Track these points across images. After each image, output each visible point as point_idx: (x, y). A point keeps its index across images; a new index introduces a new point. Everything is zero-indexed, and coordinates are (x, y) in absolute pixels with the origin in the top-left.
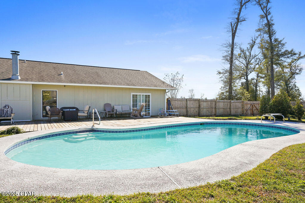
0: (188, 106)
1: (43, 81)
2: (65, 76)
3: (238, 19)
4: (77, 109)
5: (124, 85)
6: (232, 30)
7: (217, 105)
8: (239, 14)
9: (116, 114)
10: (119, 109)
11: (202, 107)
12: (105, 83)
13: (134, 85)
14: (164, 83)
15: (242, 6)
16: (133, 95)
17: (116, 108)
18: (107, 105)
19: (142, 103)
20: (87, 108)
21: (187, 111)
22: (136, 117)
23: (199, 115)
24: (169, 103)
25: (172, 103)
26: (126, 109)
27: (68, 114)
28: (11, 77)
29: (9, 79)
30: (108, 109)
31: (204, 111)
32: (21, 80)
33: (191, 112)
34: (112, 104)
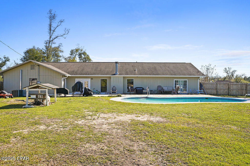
0: (218, 88)
1: (128, 74)
4: (143, 88)
5: (169, 75)
9: (163, 91)
10: (166, 89)
11: (231, 88)
16: (175, 81)
17: (164, 88)
18: (159, 87)
19: (181, 85)
21: (217, 92)
22: (174, 94)
23: (228, 95)
24: (201, 85)
25: (204, 86)
26: (170, 89)
27: (139, 91)
28: (115, 73)
29: (114, 75)
30: (160, 89)
31: (234, 92)
32: (119, 75)
33: (221, 92)
34: (162, 86)
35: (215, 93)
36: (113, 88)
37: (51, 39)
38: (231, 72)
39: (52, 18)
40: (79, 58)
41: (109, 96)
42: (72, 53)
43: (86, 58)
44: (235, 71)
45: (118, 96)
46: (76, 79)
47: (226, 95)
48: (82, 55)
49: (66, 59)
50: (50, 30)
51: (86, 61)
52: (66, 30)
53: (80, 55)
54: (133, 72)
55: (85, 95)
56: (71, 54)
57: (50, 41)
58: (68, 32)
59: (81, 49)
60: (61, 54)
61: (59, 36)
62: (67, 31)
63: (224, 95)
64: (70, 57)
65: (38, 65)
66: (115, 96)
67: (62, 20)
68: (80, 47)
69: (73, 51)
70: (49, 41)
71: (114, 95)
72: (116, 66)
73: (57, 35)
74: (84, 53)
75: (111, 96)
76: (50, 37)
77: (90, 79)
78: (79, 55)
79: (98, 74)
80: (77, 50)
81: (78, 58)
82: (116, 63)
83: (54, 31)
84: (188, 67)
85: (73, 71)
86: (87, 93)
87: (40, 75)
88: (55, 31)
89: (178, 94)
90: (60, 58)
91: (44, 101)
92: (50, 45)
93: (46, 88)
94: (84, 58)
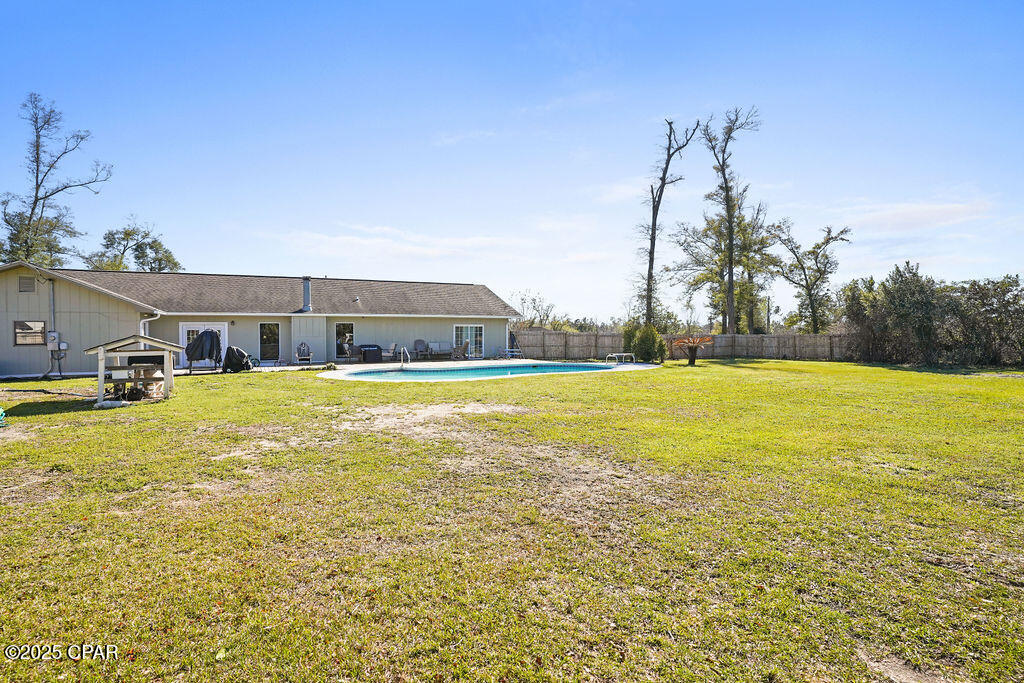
0: (547, 343)
1: (338, 312)
2: (363, 302)
3: (663, 179)
4: (378, 347)
5: (442, 313)
6: (654, 199)
7: (599, 341)
8: (665, 171)
9: (431, 354)
10: (435, 347)
11: (571, 344)
12: (416, 312)
13: (457, 314)
14: (506, 306)
15: (670, 156)
16: (457, 328)
17: (431, 345)
18: (418, 342)
19: (468, 338)
20: (392, 346)
21: (544, 351)
22: (457, 359)
23: (566, 357)
24: (513, 338)
25: (519, 338)
26: (446, 348)
27: (370, 354)
28: (301, 307)
29: (301, 311)
30: (420, 348)
31: (575, 351)
32: (314, 312)
33: (552, 352)
34: (426, 341)
35: (541, 354)
36: (299, 349)
37: (41, 194)
38: (545, 308)
39: (43, 121)
40: (137, 257)
41: (302, 370)
42: (110, 240)
43: (160, 260)
44: (551, 307)
45: (329, 368)
46: (181, 324)
47: (561, 358)
48: (148, 251)
49: (88, 260)
50: (37, 160)
51: (160, 269)
52: (100, 169)
53: (140, 249)
54: (351, 305)
55: (229, 370)
56: (107, 246)
57: (37, 200)
58: (110, 173)
59: (142, 230)
60: (64, 242)
61: (72, 184)
62: (104, 172)
63: (557, 358)
64: (103, 255)
65: (50, 280)
66: (319, 369)
67: (82, 134)
68: (141, 225)
69: (116, 236)
70: (33, 199)
71: (316, 367)
72: (306, 289)
73: (65, 181)
74: (155, 245)
75: (308, 369)
76: (38, 186)
77: (226, 324)
78: (136, 250)
79: (252, 309)
80: (128, 235)
81: (133, 260)
82: (307, 279)
83: (51, 166)
84: (481, 294)
85: (170, 301)
86: (235, 363)
87: (57, 310)
88: (56, 165)
89: (466, 359)
90: (60, 256)
91: (150, 387)
92: (36, 210)
93: (164, 350)
94: (155, 260)
